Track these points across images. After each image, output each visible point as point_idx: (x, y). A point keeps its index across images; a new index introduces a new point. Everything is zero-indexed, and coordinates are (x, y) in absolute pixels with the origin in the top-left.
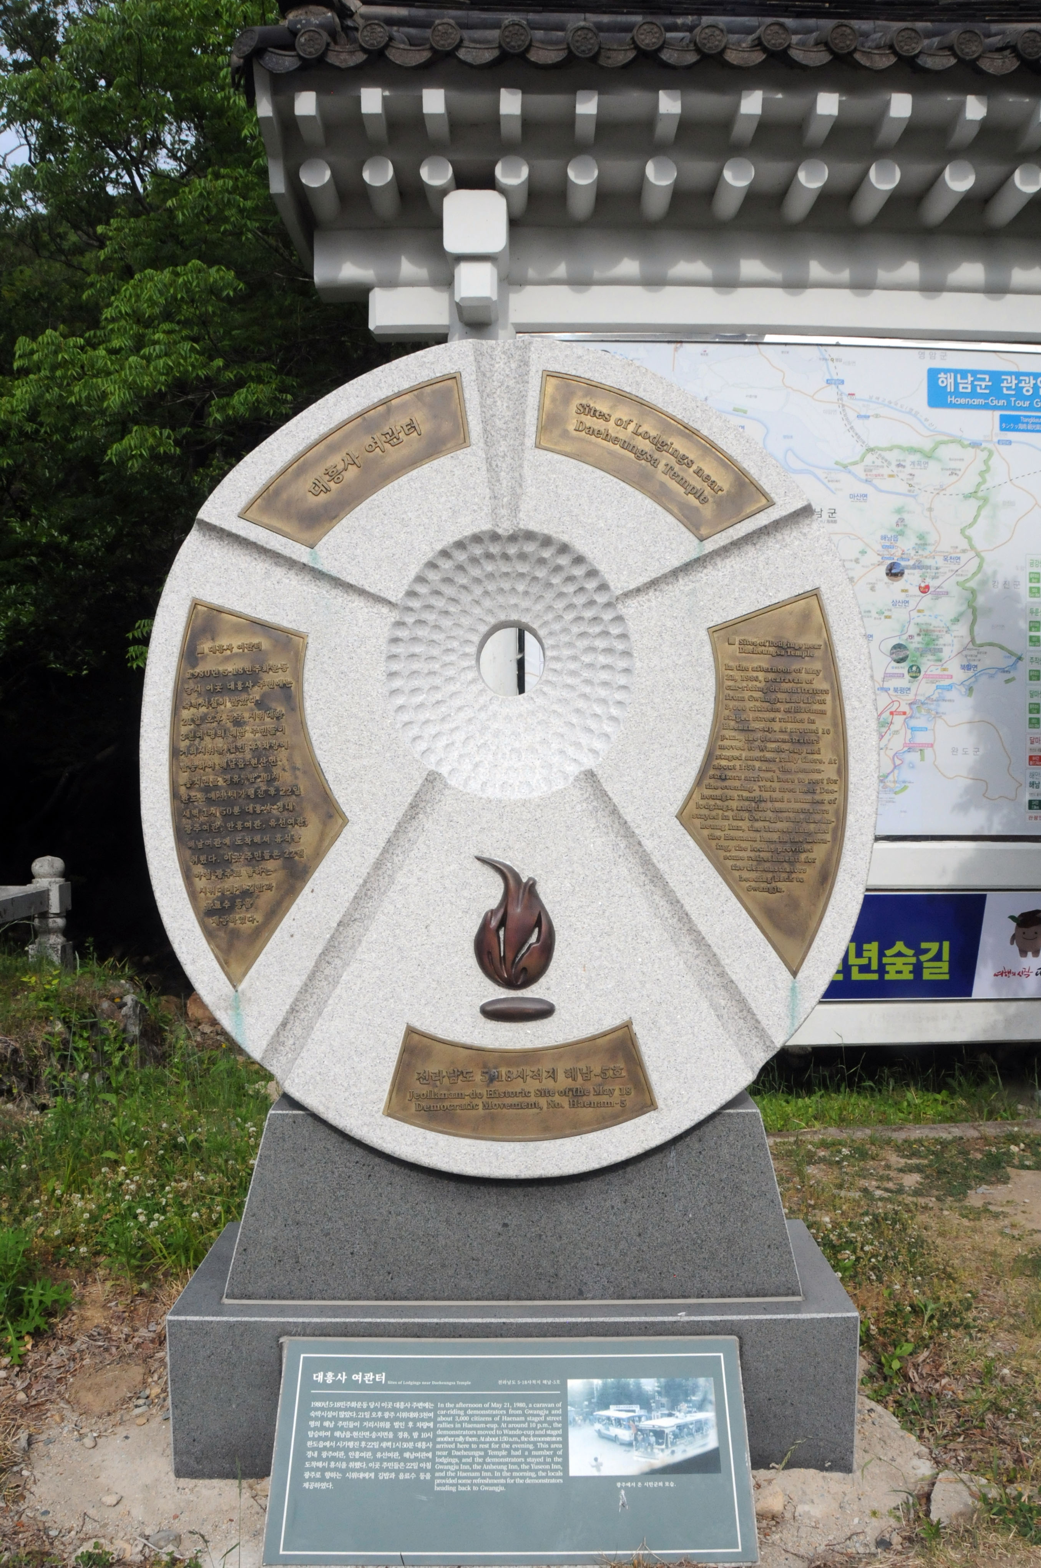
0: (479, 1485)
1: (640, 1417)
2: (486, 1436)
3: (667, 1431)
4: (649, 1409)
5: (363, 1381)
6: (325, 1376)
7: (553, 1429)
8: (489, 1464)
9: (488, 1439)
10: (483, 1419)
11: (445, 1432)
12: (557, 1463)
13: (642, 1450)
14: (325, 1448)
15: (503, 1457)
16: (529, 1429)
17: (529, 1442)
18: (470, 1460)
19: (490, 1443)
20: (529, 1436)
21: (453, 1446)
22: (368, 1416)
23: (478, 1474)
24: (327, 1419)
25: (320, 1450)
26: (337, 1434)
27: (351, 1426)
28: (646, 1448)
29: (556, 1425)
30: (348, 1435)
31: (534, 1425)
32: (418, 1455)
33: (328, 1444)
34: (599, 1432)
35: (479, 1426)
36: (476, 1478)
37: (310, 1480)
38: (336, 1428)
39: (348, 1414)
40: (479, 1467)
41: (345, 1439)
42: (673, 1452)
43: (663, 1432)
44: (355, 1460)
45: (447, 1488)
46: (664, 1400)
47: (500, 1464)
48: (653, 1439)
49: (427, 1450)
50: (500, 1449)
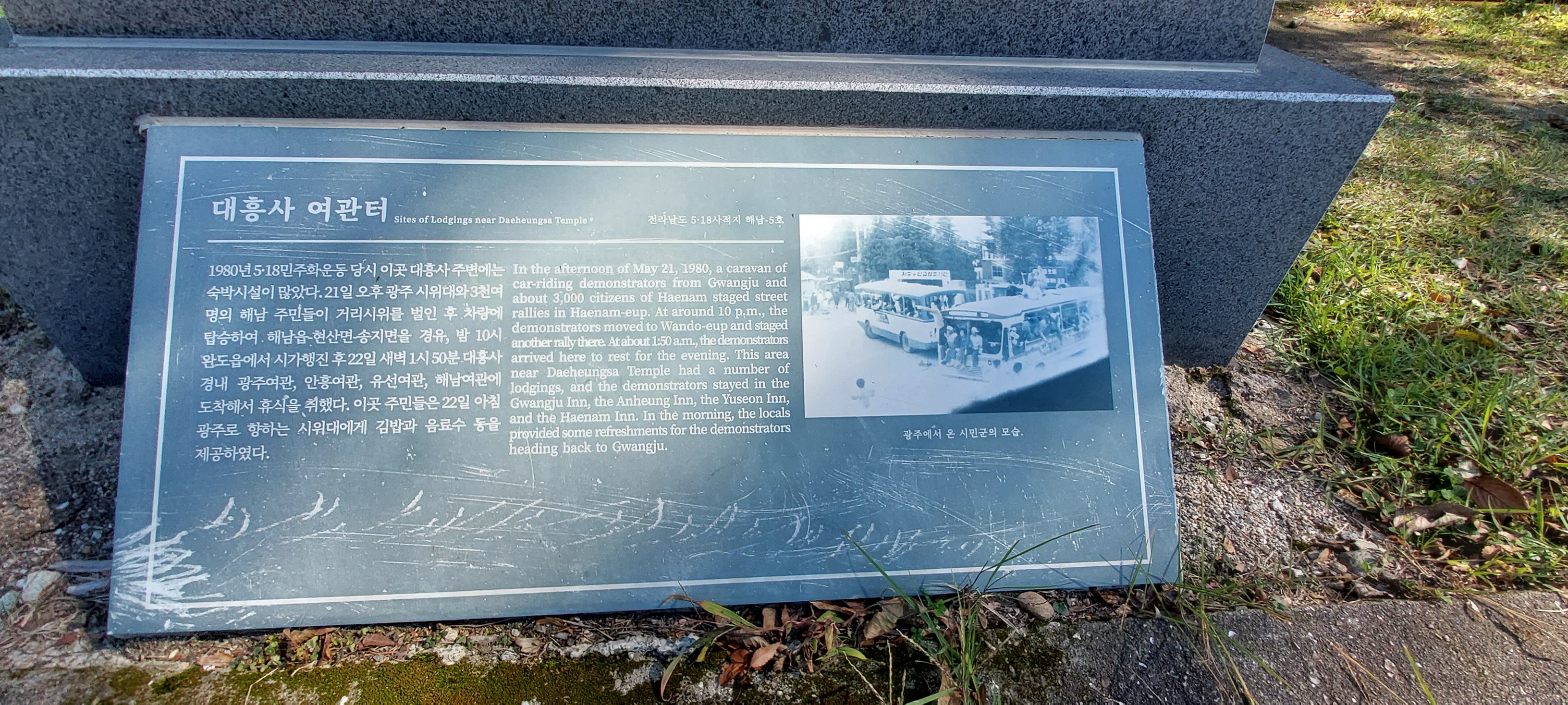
0: (608, 441)
1: (951, 296)
2: (622, 335)
3: (1006, 324)
4: (971, 280)
5: (335, 216)
6: (241, 205)
7: (769, 319)
8: (629, 395)
9: (626, 343)
10: (615, 299)
11: (532, 328)
12: (778, 392)
13: (955, 362)
14: (246, 370)
15: (660, 379)
16: (716, 319)
17: (719, 349)
18: (589, 388)
19: (632, 350)
20: (718, 335)
21: (550, 358)
22: (347, 296)
23: (606, 418)
24: (248, 303)
25: (234, 375)
26: (275, 336)
27: (309, 317)
28: (964, 359)
29: (774, 311)
30: (302, 338)
31: (727, 312)
32: (470, 378)
33: (252, 360)
34: (867, 325)
35: (606, 314)
36: (603, 426)
37: (212, 441)
38: (272, 323)
39: (301, 292)
40: (609, 402)
41: (294, 348)
42: (1018, 367)
43: (999, 325)
44: (322, 394)
45: (539, 450)
46: (1000, 261)
47: (651, 394)
48: (977, 341)
49: (491, 367)
50: (654, 363)
